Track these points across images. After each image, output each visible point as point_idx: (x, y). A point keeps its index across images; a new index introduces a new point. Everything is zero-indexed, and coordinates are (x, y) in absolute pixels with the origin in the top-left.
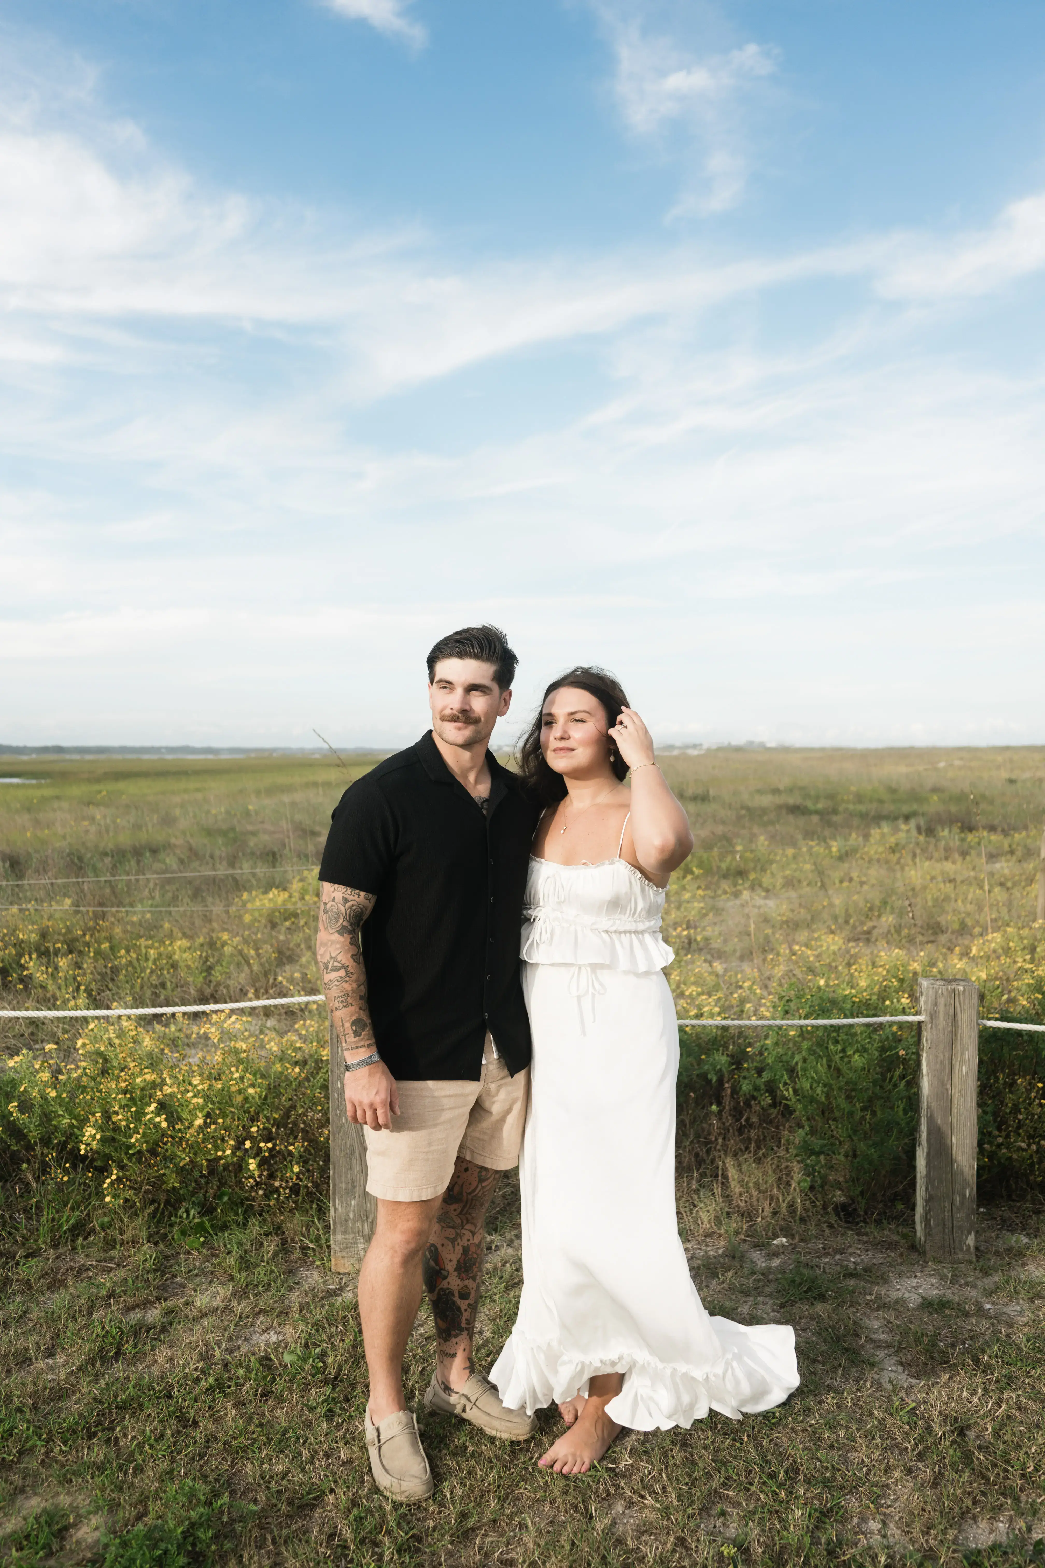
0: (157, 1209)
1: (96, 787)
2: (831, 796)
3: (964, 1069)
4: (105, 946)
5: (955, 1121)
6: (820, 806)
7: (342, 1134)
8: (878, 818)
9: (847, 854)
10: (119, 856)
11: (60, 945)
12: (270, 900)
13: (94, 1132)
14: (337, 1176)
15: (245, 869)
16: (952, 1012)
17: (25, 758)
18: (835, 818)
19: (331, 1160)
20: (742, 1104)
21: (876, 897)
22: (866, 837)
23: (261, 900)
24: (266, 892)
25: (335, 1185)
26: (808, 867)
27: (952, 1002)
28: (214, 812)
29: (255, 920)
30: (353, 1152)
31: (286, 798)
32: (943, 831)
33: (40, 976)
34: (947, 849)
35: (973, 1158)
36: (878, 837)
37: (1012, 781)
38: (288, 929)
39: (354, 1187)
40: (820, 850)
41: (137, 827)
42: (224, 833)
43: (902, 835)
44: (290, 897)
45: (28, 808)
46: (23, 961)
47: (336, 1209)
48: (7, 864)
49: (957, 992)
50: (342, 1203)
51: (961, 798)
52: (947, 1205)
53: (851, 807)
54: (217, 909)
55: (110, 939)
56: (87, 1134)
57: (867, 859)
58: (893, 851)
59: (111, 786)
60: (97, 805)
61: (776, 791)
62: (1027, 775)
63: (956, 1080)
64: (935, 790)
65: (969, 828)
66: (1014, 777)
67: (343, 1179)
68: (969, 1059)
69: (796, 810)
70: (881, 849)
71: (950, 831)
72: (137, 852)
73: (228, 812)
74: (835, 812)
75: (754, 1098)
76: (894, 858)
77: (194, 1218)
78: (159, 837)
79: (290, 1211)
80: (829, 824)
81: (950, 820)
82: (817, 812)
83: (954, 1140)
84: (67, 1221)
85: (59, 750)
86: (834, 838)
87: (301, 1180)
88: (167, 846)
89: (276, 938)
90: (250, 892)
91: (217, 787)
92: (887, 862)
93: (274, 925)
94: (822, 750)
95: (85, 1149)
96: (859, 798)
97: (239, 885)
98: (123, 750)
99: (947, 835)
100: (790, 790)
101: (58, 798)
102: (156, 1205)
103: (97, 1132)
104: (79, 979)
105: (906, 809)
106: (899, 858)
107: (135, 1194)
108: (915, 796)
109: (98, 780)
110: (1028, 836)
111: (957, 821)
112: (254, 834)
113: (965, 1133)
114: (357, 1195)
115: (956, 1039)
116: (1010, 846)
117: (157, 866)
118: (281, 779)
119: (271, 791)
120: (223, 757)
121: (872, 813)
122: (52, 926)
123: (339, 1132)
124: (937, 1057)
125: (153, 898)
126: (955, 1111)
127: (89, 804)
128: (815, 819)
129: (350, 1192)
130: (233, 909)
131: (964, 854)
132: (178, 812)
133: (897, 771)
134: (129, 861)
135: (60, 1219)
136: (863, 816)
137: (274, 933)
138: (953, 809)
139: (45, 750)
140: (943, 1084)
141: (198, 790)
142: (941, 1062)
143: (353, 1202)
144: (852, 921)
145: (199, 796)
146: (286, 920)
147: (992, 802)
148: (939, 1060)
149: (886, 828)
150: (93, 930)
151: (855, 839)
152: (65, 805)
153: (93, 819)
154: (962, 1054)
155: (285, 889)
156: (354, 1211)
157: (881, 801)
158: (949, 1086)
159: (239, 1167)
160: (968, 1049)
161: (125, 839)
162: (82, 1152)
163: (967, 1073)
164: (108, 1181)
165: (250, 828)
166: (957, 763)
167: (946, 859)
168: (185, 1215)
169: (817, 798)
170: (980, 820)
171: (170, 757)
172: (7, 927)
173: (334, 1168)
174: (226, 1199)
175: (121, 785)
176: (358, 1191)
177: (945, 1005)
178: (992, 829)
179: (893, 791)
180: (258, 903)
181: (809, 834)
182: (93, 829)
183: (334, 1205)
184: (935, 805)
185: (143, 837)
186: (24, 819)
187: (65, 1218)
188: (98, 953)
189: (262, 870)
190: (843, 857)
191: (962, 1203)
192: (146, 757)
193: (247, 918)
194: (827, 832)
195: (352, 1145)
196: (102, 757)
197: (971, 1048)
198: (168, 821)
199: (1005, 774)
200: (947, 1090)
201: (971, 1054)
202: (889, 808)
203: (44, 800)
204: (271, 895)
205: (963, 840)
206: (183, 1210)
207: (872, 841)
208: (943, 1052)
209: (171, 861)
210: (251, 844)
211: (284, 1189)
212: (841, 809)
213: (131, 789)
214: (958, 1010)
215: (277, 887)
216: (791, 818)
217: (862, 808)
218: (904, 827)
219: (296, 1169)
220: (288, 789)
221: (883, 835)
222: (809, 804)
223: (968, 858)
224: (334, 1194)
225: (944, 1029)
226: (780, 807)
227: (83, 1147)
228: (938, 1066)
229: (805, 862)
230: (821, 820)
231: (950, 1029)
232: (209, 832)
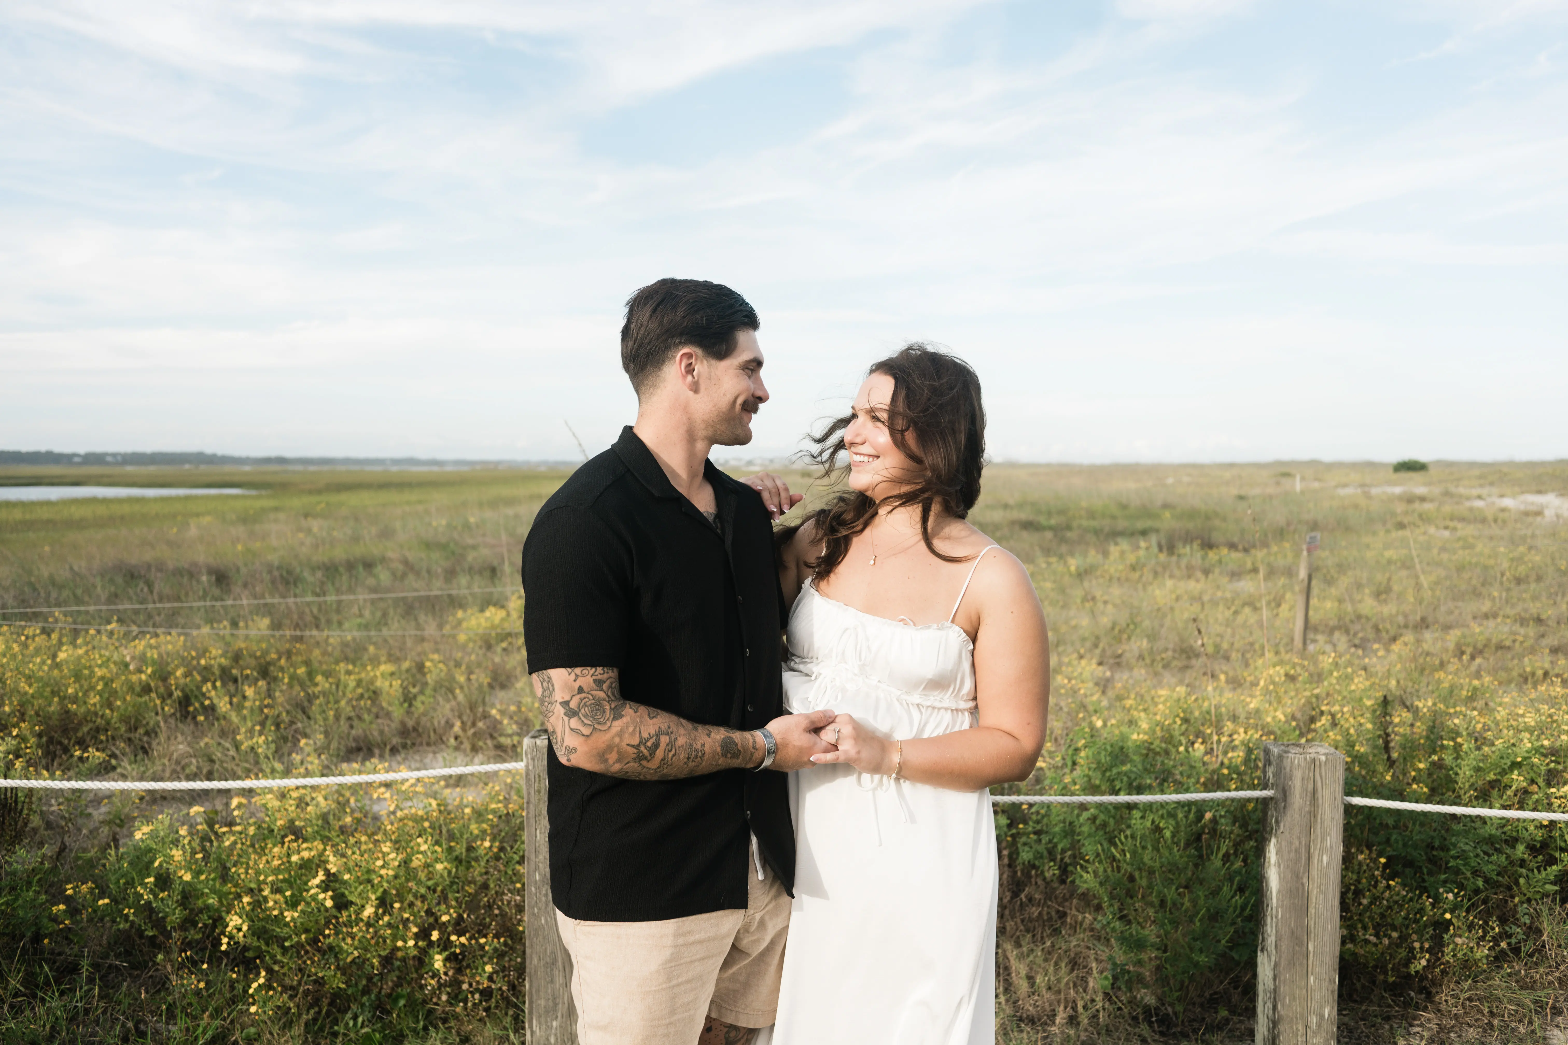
0: (319, 1012)
1: (314, 499)
2: (1062, 512)
3: (1325, 859)
4: (302, 671)
5: (1312, 923)
6: (1053, 522)
7: (541, 938)
8: (1115, 535)
9: (1086, 572)
10: (331, 570)
11: (249, 672)
12: (487, 619)
13: (240, 921)
14: (534, 991)
15: (462, 585)
16: (1310, 787)
17: (247, 468)
18: (1069, 534)
19: (527, 970)
20: (1019, 874)
21: (1123, 618)
22: (1106, 554)
23: (477, 618)
24: (482, 610)
25: (531, 1003)
26: (1048, 585)
27: (1311, 774)
28: (434, 524)
29: (470, 640)
30: (554, 962)
31: (510, 511)
32: (1184, 547)
33: (223, 705)
34: (1190, 568)
35: (1334, 970)
36: (1117, 554)
37: (1241, 498)
38: (504, 650)
39: (556, 1005)
40: (1061, 568)
41: (356, 539)
42: (443, 547)
43: (1142, 553)
44: (508, 615)
45: (245, 519)
46: (204, 689)
47: (532, 1033)
48: (214, 578)
49: (1317, 763)
50: (540, 1024)
51: (1192, 514)
52: (1300, 1028)
53: (1085, 523)
54: (431, 629)
55: (307, 663)
56: (231, 924)
57: (1108, 577)
58: (1133, 568)
59: (334, 498)
60: (315, 516)
61: (1006, 506)
62: (1257, 491)
63: (1314, 872)
64: (1166, 506)
65: (1208, 545)
66: (1243, 493)
67: (542, 994)
68: (1331, 847)
69: (1028, 526)
70: (1121, 567)
71: (1191, 548)
72: (350, 566)
73: (449, 525)
74: (1069, 528)
75: (1034, 867)
76: (1136, 575)
77: (362, 1027)
78: (375, 550)
79: (480, 1020)
80: (1063, 540)
81: (1188, 538)
82: (1051, 528)
83: (1311, 948)
84: (204, 1032)
85: (281, 461)
86: (1072, 555)
87: (494, 982)
88: (383, 560)
89: (493, 660)
90: (465, 611)
91: (440, 498)
92: (1127, 580)
93: (489, 647)
94: (1048, 465)
95: (228, 943)
96: (1091, 514)
97: (456, 603)
98: (347, 461)
99: (1191, 553)
100: (1021, 506)
101: (276, 509)
102: (317, 1009)
103: (244, 922)
104: (266, 711)
105: (1140, 525)
106: (1141, 576)
107: (291, 997)
108: (1146, 512)
109: (319, 492)
110: (1269, 554)
111: (1197, 538)
112: (474, 547)
113: (1325, 939)
114: (559, 1015)
115: (1315, 821)
116: (1253, 564)
117: (371, 581)
118: (506, 491)
119: (494, 504)
120: (449, 468)
121: (1107, 529)
122: (247, 649)
123: (537, 935)
124: (1291, 843)
125: (361, 615)
126: (1312, 911)
127: (306, 516)
128: (1049, 535)
129: (551, 1011)
130: (447, 629)
131: (1206, 572)
132: (398, 525)
133: (1127, 487)
134: (341, 575)
135: (195, 1030)
136: (1097, 532)
137: (489, 654)
138: (1190, 526)
139: (268, 461)
140: (1298, 877)
141: (420, 502)
142: (1297, 851)
143: (554, 1023)
144: (1101, 645)
145: (420, 508)
146: (502, 641)
147: (1224, 519)
148: (1293, 848)
149: (1124, 545)
150: (289, 654)
151: (1093, 556)
152: (282, 516)
153: (309, 531)
154: (1323, 839)
155: (503, 607)
156: (556, 1035)
157: (1114, 517)
158: (1305, 880)
159: (422, 960)
160: (1330, 834)
161: (339, 554)
162: (224, 948)
163: (1328, 863)
164: (255, 985)
165: (470, 541)
166: (1186, 479)
167: (1189, 577)
168: (351, 1023)
169: (1049, 514)
170: (1217, 537)
171: (395, 469)
172: (196, 650)
173: (531, 982)
174: (402, 1002)
175: (343, 497)
176: (562, 1009)
177: (1303, 779)
178: (1232, 546)
179: (1124, 507)
180: (473, 622)
181: (1047, 552)
182: (309, 541)
183: (531, 1027)
184: (1167, 522)
185: (358, 551)
186: (240, 531)
187: (201, 1029)
188: (293, 677)
189: (479, 587)
190: (1082, 575)
191: (1319, 1025)
192: (368, 468)
193: (462, 638)
194: (1064, 548)
195: (552, 952)
196: (326, 468)
197: (1334, 834)
198: (386, 533)
199: (1234, 491)
200: (1303, 884)
201: (1334, 840)
202: (1122, 524)
203: (263, 510)
204: (487, 614)
205: (1204, 558)
206: (349, 1015)
207: (1112, 558)
208: (1299, 838)
209: (384, 576)
210: (470, 558)
211: (472, 993)
212: (1075, 524)
213: (353, 500)
214: (1319, 784)
215: (495, 605)
216: (1025, 534)
217: (1094, 524)
218: (1143, 544)
219: (489, 968)
220: (510, 502)
221: (1122, 553)
222: (1042, 520)
223: (1211, 576)
224: (531, 1013)
225: (1300, 809)
226: (1013, 523)
227: (225, 940)
228: (1292, 854)
229: (1045, 580)
230: (1055, 536)
231: (1307, 809)
232: (428, 546)
